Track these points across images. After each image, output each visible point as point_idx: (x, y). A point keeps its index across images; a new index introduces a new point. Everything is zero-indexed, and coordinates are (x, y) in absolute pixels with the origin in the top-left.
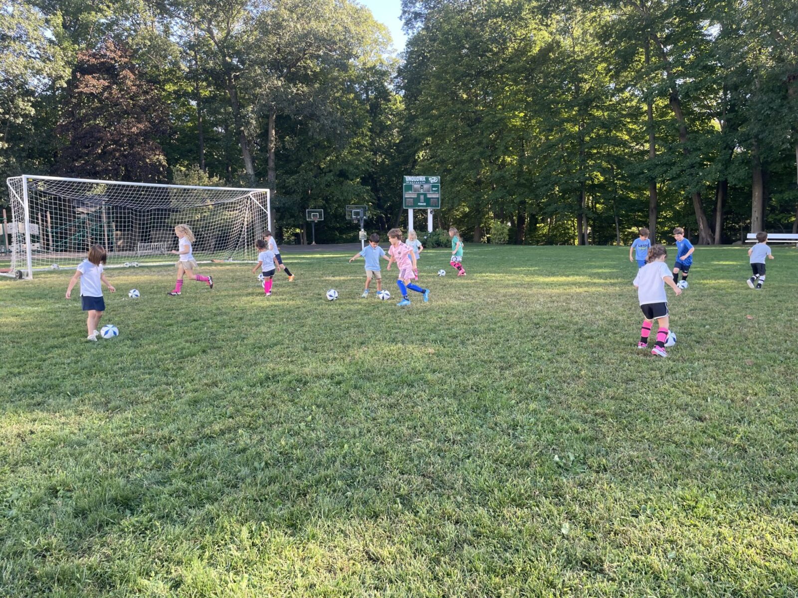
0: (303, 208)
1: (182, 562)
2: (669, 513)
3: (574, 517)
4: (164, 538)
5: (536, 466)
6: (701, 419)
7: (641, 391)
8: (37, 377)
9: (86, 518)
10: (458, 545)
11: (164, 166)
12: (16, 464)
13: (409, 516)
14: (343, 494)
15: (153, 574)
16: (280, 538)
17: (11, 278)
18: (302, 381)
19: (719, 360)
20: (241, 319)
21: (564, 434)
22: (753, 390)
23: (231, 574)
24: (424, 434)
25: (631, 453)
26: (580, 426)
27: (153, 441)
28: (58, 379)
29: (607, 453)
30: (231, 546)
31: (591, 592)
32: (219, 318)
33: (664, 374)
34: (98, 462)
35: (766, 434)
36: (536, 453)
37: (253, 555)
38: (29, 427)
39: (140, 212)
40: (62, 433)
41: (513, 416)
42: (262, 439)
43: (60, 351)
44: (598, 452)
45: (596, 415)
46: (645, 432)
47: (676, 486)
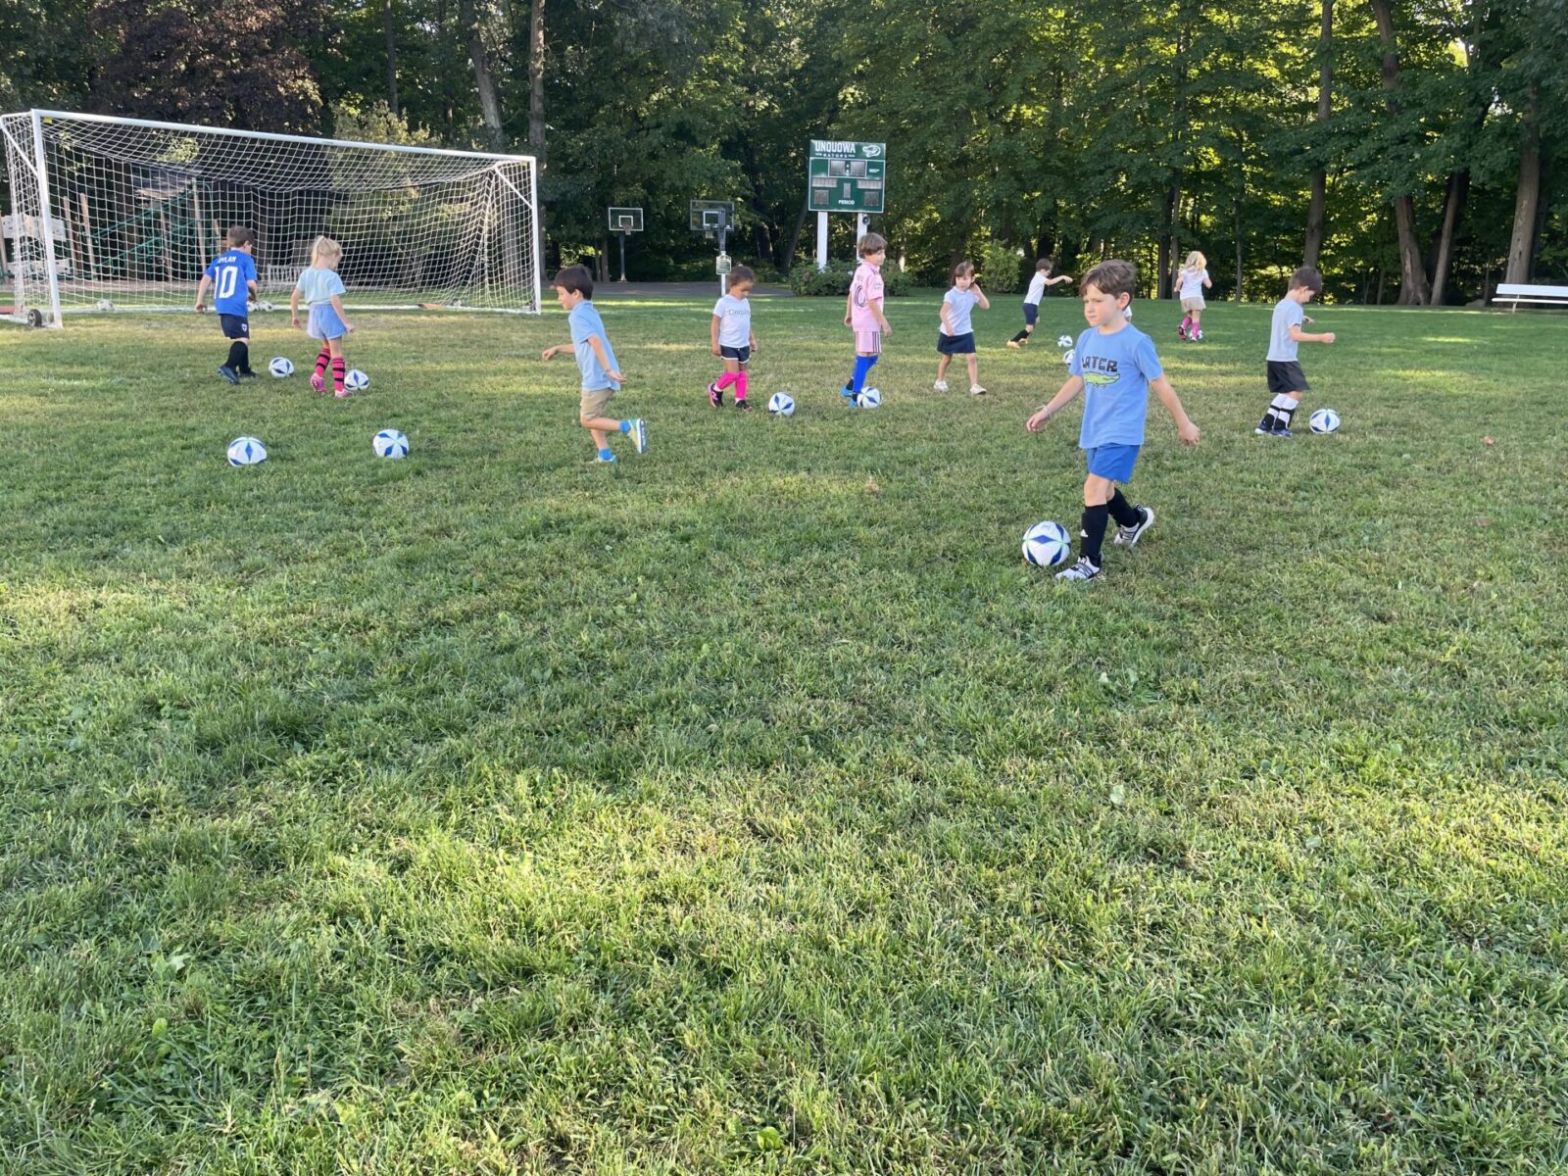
0: (603, 203)
1: (408, 831)
2: (1311, 773)
3: (1135, 776)
4: (371, 789)
5: (1063, 689)
6: (1381, 619)
7: (1270, 567)
8: (95, 508)
9: (219, 753)
10: (917, 815)
11: (313, 104)
12: (74, 659)
13: (828, 768)
14: (703, 727)
15: (355, 848)
16: (587, 794)
17: (19, 325)
18: (616, 534)
19: (1423, 515)
20: (487, 416)
21: (1119, 638)
22: (1487, 569)
23: (501, 851)
24: (854, 630)
25: (1247, 672)
26: (1150, 626)
27: (337, 627)
28: (137, 513)
29: (1200, 672)
30: (497, 806)
31: (1161, 896)
32: (443, 414)
33: (1316, 539)
34: (233, 659)
35: (1505, 648)
36: (1065, 669)
37: (541, 821)
38: (90, 595)
39: (271, 195)
40: (157, 608)
41: (1023, 605)
42: (544, 631)
43: (134, 462)
44: (1183, 670)
45: (1182, 606)
46: (1275, 638)
47: (1327, 729)
